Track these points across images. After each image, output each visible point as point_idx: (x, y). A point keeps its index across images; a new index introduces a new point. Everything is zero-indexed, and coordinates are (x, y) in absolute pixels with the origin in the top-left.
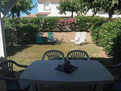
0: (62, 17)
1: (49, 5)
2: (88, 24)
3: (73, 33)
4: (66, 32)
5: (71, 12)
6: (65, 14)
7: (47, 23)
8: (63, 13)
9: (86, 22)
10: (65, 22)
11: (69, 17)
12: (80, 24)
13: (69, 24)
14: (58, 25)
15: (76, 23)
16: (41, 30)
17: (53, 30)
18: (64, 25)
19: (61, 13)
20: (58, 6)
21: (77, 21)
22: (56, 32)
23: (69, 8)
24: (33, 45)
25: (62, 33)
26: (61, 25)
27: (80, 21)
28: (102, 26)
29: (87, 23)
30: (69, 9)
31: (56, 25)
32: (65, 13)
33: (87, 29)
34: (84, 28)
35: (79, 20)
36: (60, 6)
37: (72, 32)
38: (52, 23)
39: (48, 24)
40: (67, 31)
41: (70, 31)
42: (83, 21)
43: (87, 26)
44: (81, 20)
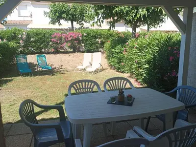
0: (56, 29)
1: (28, 7)
2: (99, 41)
3: (77, 54)
4: (66, 54)
5: (70, 22)
6: (60, 24)
7: (32, 39)
8: (57, 24)
9: (95, 37)
10: (64, 37)
11: (66, 30)
12: (86, 40)
13: (69, 41)
14: (50, 43)
15: (80, 38)
16: (21, 51)
17: (43, 50)
18: (63, 42)
19: (53, 22)
20: (48, 10)
21: (82, 36)
22: (49, 53)
23: (67, 15)
24: (14, 78)
25: (59, 56)
26: (57, 43)
27: (86, 36)
28: (127, 43)
29: (97, 40)
30: (67, 17)
31: (48, 42)
32: (60, 22)
33: (97, 48)
34: (93, 47)
35: (85, 34)
36: (51, 11)
37: (75, 54)
38: (41, 38)
39: (34, 42)
40: (67, 52)
41: (71, 52)
42: (91, 37)
43: (97, 45)
44: (88, 35)
